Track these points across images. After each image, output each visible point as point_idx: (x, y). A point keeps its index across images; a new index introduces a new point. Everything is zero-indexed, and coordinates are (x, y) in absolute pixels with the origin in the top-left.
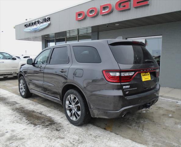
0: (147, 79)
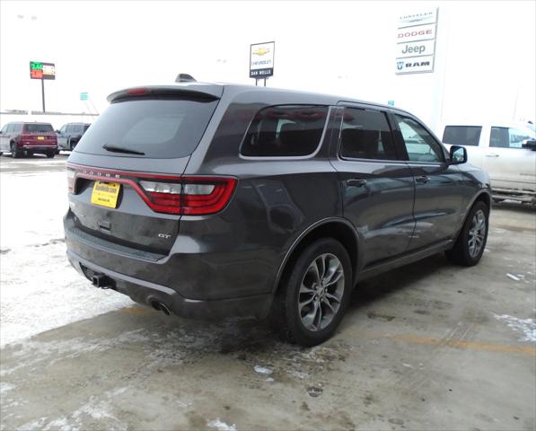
0: (104, 200)
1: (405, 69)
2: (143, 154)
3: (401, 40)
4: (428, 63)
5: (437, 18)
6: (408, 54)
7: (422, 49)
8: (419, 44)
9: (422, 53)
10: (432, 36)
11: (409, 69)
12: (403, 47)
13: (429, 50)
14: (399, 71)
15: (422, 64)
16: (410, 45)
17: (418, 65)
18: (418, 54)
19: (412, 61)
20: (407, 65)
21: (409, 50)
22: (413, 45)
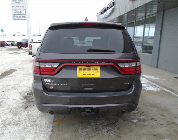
1: (17, 18)
2: (114, 52)
3: (13, 8)
4: (24, 17)
5: (25, 2)
6: (17, 13)
7: (21, 12)
8: (20, 10)
9: (22, 14)
10: (24, 8)
11: (18, 18)
12: (15, 11)
13: (24, 13)
14: (14, 19)
15: (22, 17)
16: (17, 10)
17: (21, 17)
18: (20, 13)
19: (19, 16)
20: (17, 17)
21: (17, 12)
22: (18, 10)
